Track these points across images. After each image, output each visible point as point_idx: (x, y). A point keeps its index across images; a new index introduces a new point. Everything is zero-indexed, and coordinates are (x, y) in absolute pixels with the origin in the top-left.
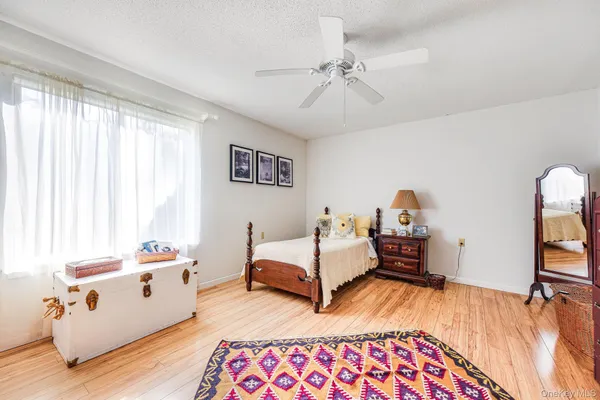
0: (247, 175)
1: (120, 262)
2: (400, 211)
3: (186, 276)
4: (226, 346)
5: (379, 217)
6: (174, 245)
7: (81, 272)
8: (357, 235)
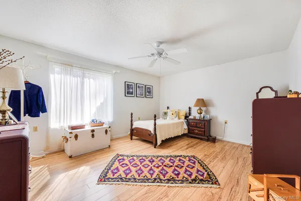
0: (132, 93)
1: (84, 126)
2: (198, 108)
3: (106, 132)
4: (118, 155)
5: (190, 111)
6: (103, 121)
7: (73, 128)
8: (179, 119)
